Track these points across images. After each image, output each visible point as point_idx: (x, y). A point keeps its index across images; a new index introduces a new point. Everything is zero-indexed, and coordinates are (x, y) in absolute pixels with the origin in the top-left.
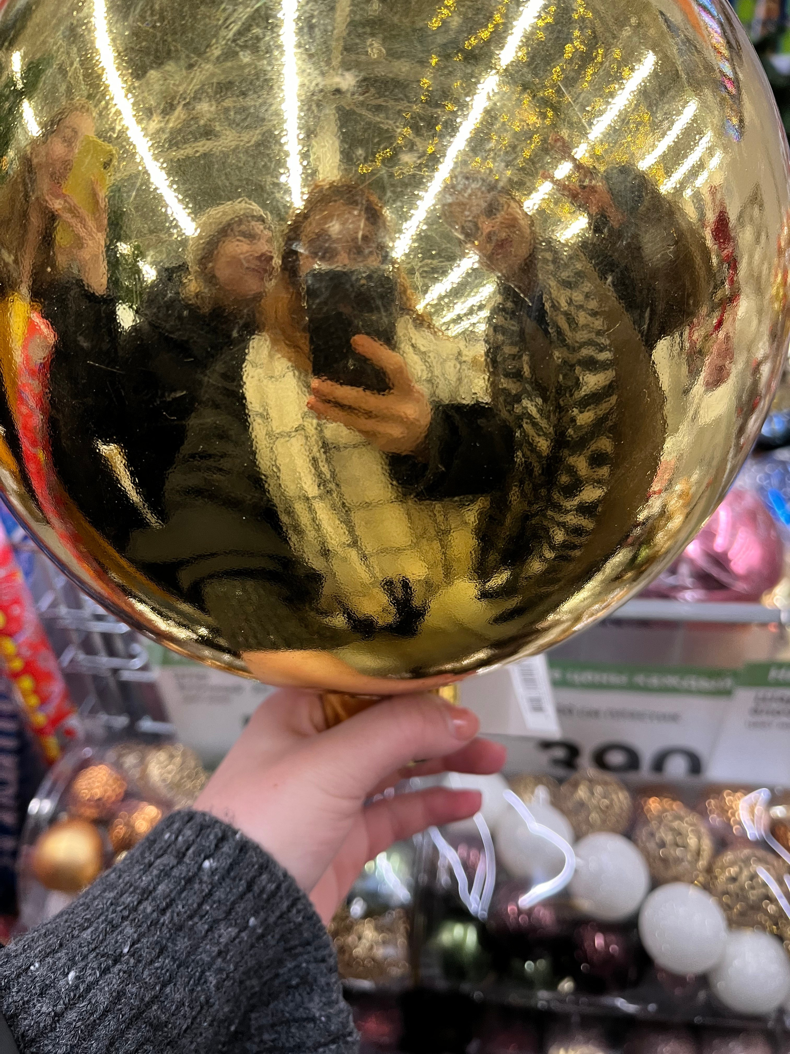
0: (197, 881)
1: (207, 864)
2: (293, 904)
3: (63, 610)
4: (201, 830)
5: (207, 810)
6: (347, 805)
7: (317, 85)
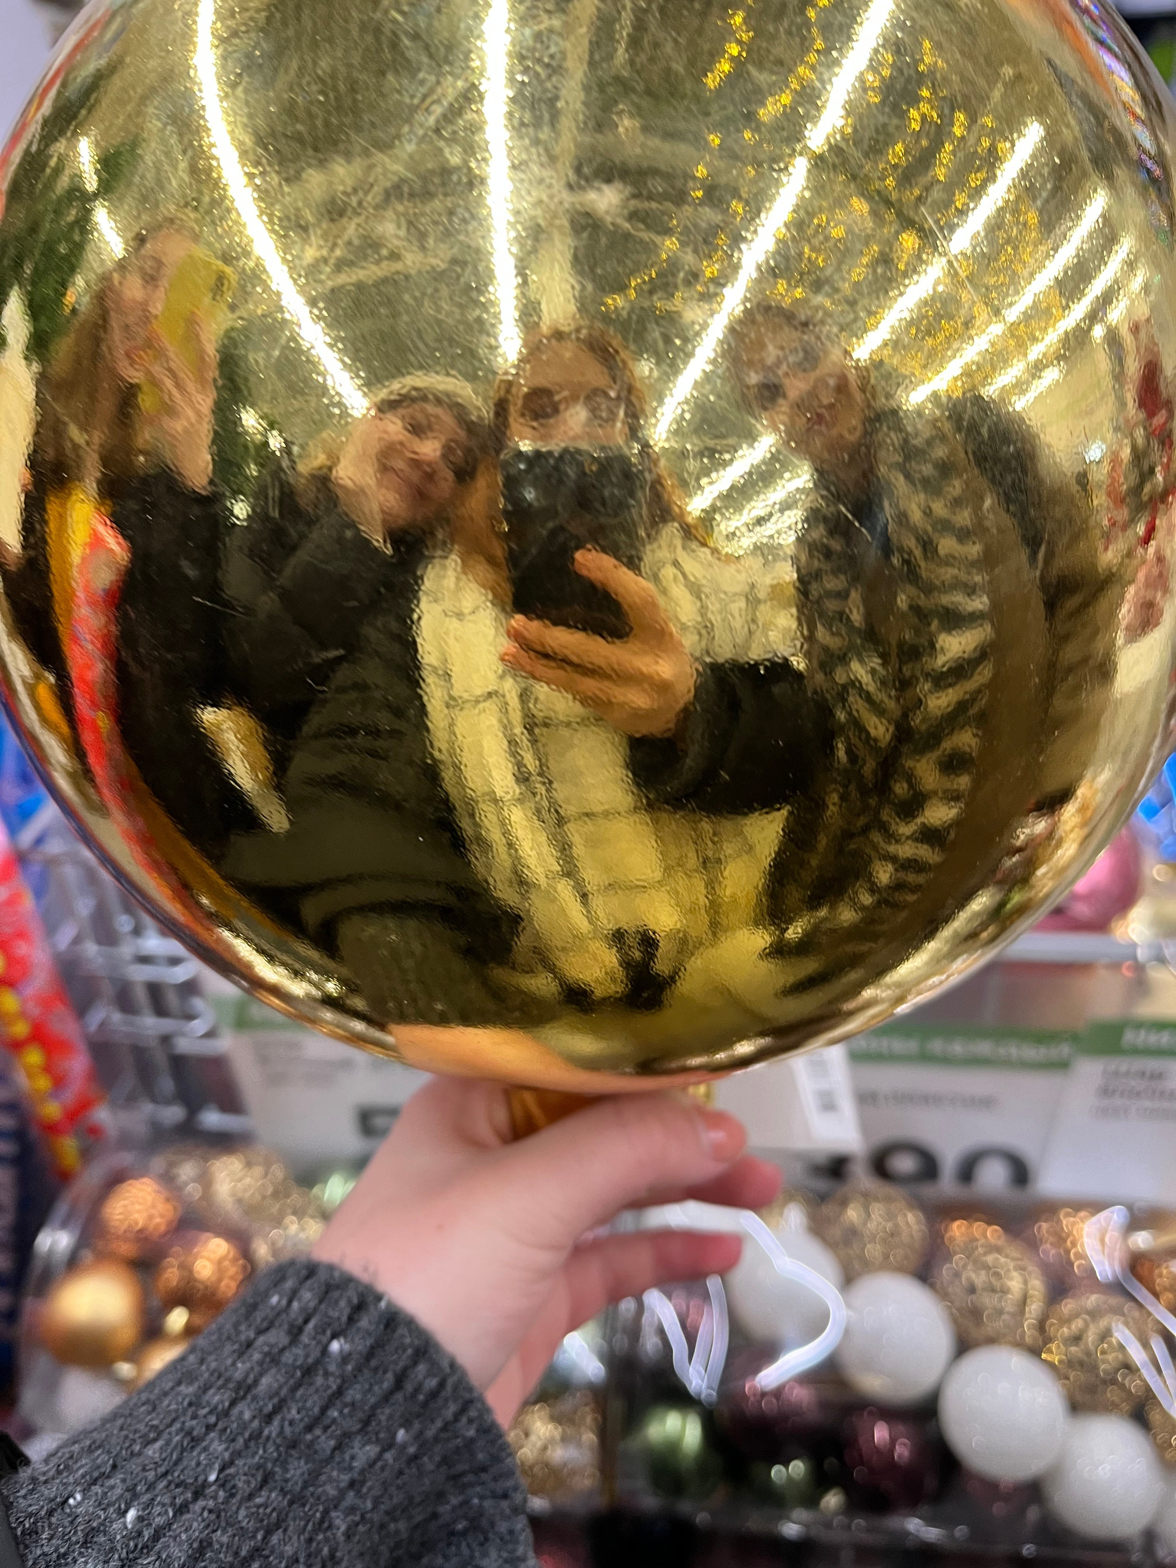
0: (321, 1372)
1: (335, 1346)
3: (91, 949)
5: (335, 1260)
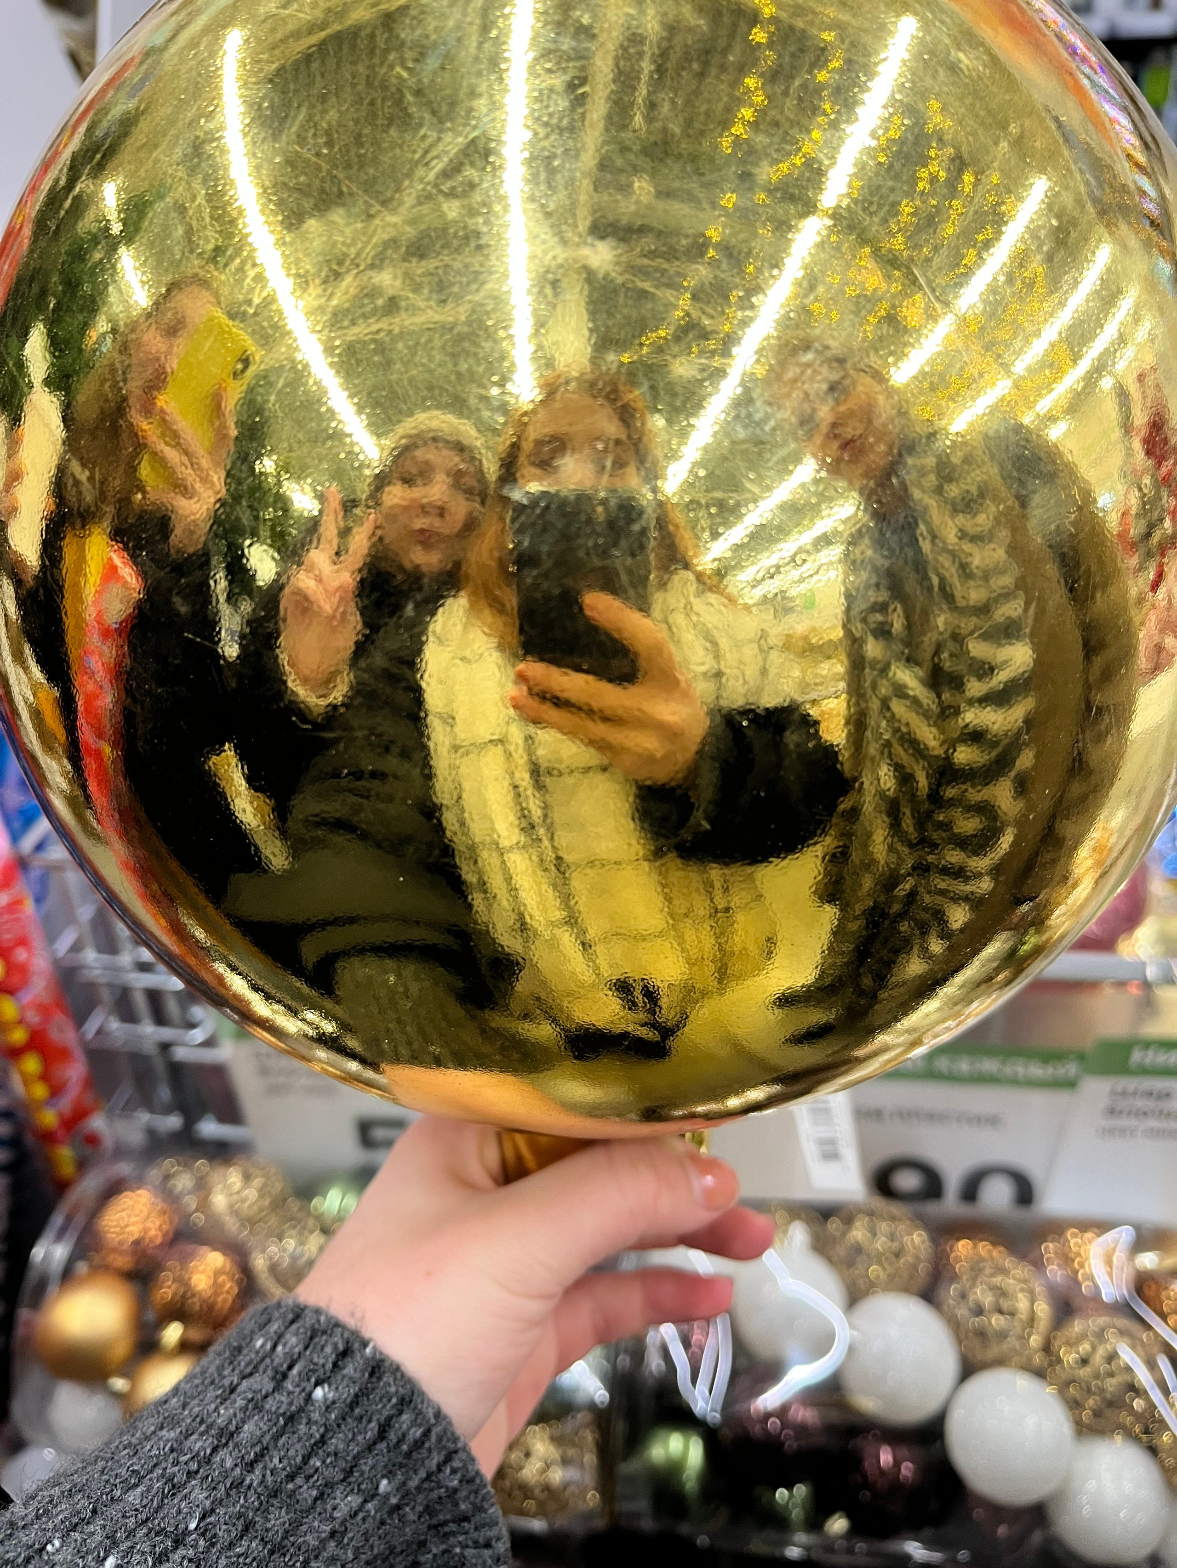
0: (304, 1420)
1: (319, 1393)
2: (448, 1459)
4: (311, 1338)
5: (322, 1304)
6: (536, 1308)
7: (554, 258)
